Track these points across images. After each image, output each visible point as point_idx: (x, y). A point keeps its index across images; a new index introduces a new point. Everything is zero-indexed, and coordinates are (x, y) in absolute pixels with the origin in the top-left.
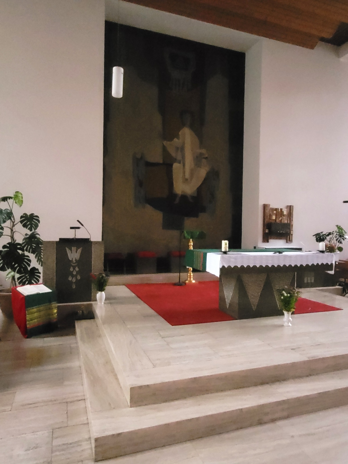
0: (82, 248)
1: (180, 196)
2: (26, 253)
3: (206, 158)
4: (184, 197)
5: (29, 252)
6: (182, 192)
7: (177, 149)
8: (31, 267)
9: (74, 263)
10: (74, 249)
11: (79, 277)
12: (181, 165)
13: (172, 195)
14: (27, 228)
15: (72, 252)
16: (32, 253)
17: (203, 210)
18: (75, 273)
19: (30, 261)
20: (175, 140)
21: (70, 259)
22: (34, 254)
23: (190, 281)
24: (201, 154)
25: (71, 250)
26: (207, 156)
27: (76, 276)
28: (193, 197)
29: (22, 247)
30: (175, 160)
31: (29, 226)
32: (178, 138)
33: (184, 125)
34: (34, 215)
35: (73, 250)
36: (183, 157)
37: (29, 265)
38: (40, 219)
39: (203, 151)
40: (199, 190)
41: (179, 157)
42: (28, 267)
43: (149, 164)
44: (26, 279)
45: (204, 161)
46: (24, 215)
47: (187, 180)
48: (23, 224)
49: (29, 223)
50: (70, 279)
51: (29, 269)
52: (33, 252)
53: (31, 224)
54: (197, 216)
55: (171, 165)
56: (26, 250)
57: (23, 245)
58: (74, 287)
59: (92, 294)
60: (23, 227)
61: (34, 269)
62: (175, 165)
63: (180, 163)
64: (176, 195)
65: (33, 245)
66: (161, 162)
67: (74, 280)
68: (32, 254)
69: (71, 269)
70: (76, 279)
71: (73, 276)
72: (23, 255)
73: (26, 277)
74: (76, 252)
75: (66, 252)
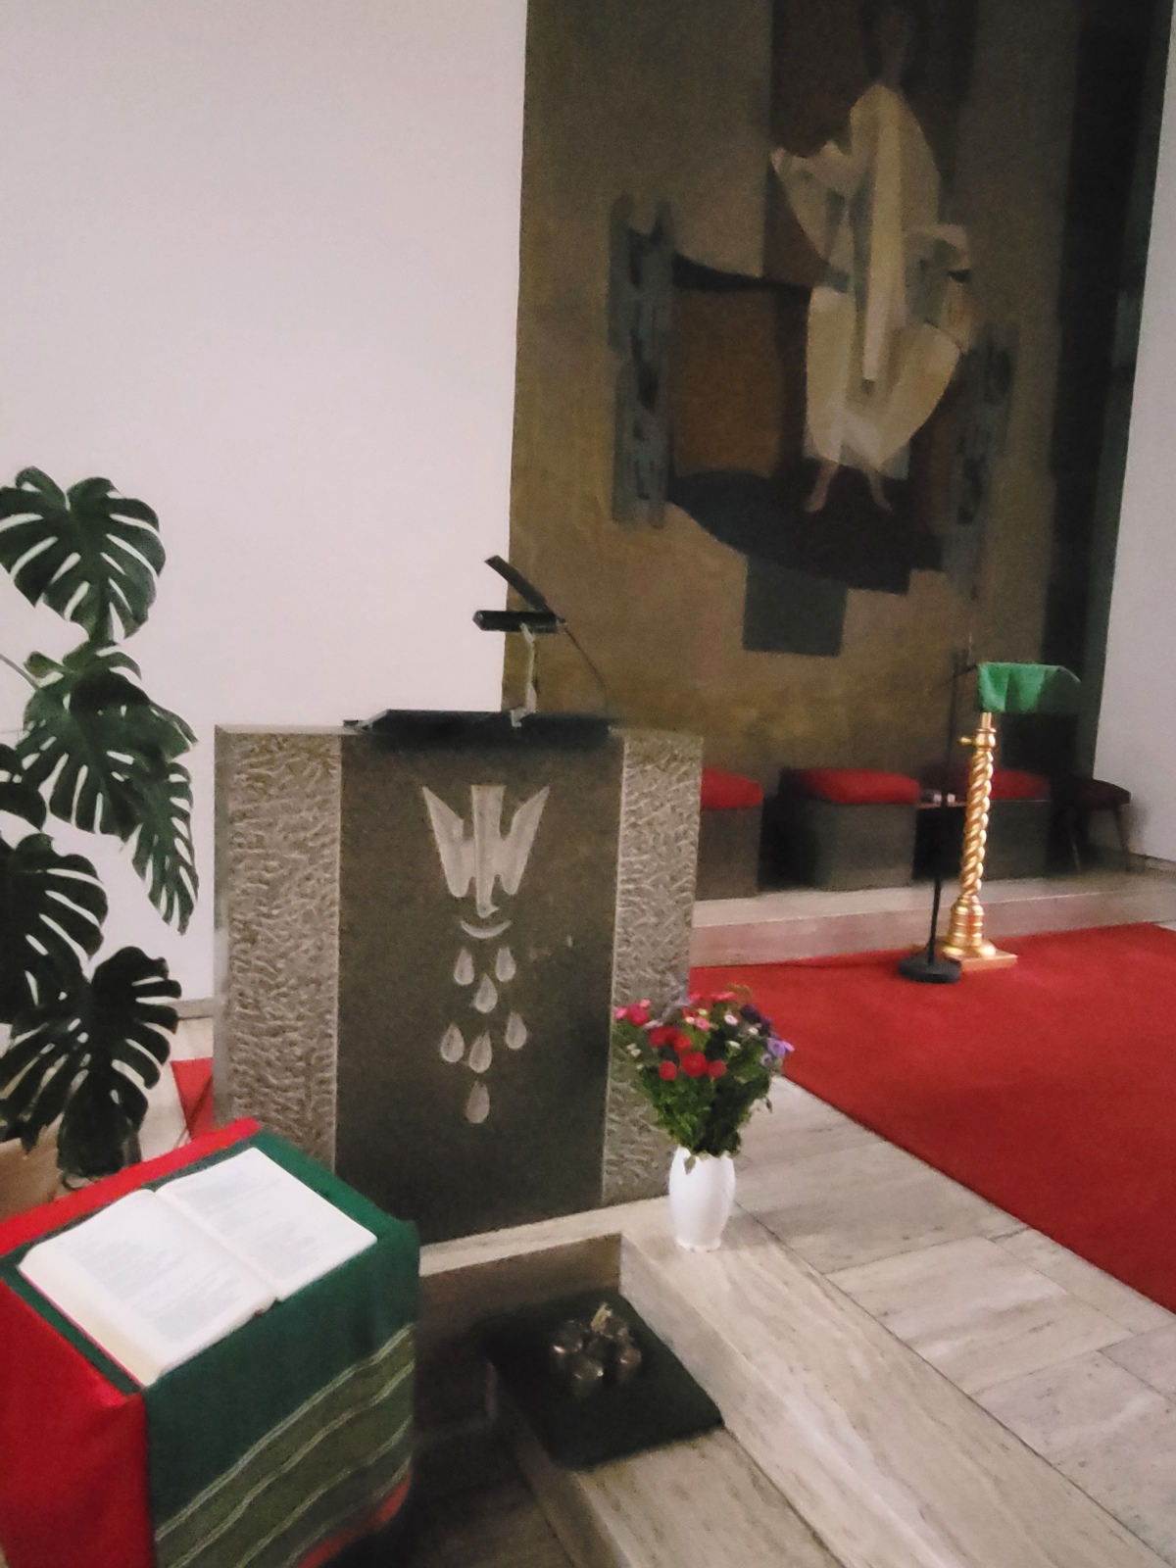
0: (543, 794)
1: (833, 470)
2: (64, 836)
3: (962, 277)
4: (851, 479)
5: (86, 823)
6: (845, 448)
7: (835, 200)
8: (105, 953)
9: (480, 923)
10: (486, 799)
11: (517, 1037)
12: (850, 300)
13: (799, 468)
14: (58, 605)
15: (468, 833)
16: (105, 830)
17: (930, 555)
18: (485, 1003)
19: (95, 899)
20: (831, 149)
21: (458, 890)
22: (125, 837)
23: (971, 951)
24: (942, 249)
25: (462, 809)
26: (964, 264)
27: (494, 1024)
28: (889, 485)
29: (17, 779)
30: (821, 271)
31: (83, 589)
32: (844, 143)
33: (874, 72)
34: (112, 495)
35: (476, 818)
36: (862, 257)
37: (91, 938)
38: (163, 535)
39: (955, 235)
40: (921, 444)
41: (841, 258)
42: (78, 949)
43: (692, 277)
44: (62, 1061)
45: (954, 286)
46: (28, 487)
47: (868, 386)
48: (22, 571)
49: (73, 559)
50: (452, 1048)
51: (89, 967)
52: (119, 823)
53: (96, 573)
54: (899, 585)
55: (802, 296)
56: (62, 808)
57: (28, 762)
58: (479, 1109)
59: (607, 1155)
60: (22, 599)
61: (132, 963)
62: (823, 300)
63: (841, 287)
64: (815, 466)
65: (112, 754)
66: (755, 270)
67: (482, 1062)
68: (114, 840)
69: (464, 973)
70: (499, 1050)
71: (473, 1026)
72: (37, 850)
73: (66, 1043)
74: (505, 827)
75: (427, 830)
